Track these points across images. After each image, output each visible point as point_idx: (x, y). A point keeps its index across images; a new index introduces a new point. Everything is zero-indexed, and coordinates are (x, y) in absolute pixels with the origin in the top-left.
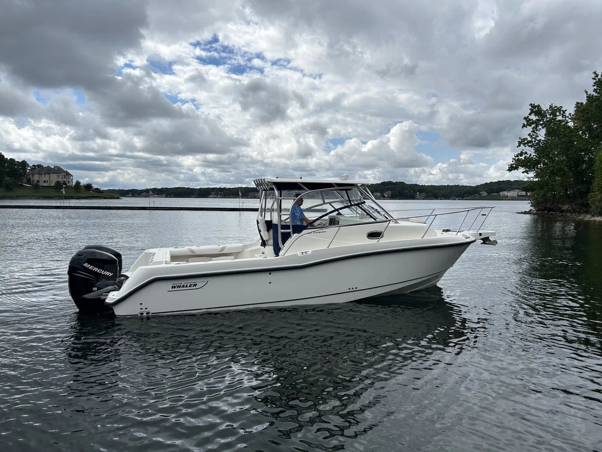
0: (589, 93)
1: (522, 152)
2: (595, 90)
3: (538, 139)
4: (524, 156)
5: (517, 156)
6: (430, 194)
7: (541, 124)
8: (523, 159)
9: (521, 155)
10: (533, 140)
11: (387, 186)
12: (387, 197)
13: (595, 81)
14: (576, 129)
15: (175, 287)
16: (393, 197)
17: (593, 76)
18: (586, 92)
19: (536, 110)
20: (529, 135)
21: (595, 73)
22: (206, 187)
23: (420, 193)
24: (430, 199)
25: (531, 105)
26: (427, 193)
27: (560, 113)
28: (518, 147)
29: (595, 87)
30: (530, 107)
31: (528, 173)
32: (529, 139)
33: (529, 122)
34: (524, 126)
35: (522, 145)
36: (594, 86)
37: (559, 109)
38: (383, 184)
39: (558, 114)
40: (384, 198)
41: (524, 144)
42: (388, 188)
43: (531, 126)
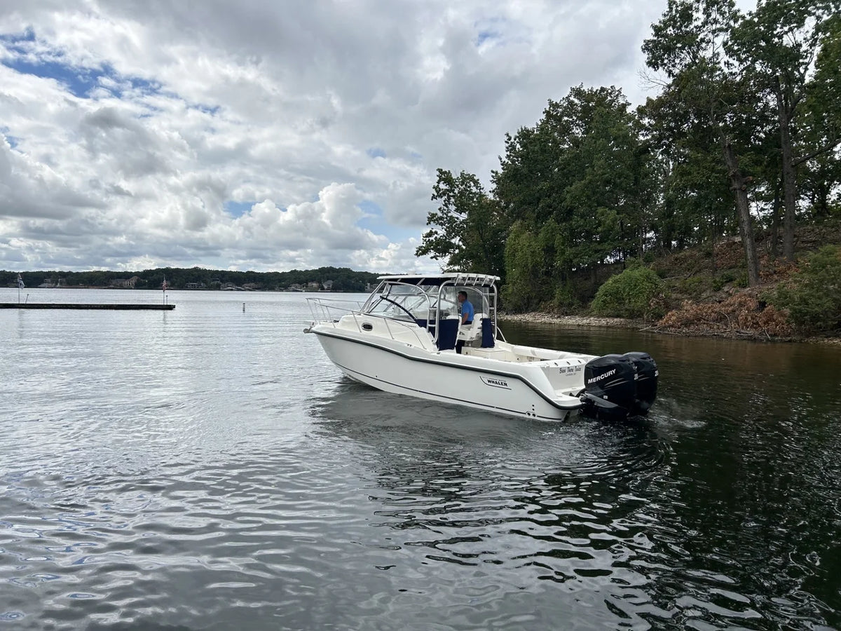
0: (503, 160)
1: (431, 231)
2: (508, 157)
3: (449, 215)
4: (434, 237)
5: (426, 237)
7: (452, 196)
8: (434, 240)
9: (431, 236)
10: (445, 216)
11: (328, 274)
12: (327, 289)
13: (507, 145)
16: (335, 289)
17: (506, 138)
18: (501, 159)
19: (445, 177)
20: (440, 209)
21: (507, 135)
23: (371, 284)
25: (438, 170)
27: (473, 183)
28: (427, 224)
30: (438, 173)
31: (437, 259)
32: (440, 214)
33: (439, 194)
34: (434, 197)
35: (432, 222)
37: (471, 178)
38: (322, 270)
40: (322, 289)
41: (434, 221)
42: (327, 277)
43: (442, 197)
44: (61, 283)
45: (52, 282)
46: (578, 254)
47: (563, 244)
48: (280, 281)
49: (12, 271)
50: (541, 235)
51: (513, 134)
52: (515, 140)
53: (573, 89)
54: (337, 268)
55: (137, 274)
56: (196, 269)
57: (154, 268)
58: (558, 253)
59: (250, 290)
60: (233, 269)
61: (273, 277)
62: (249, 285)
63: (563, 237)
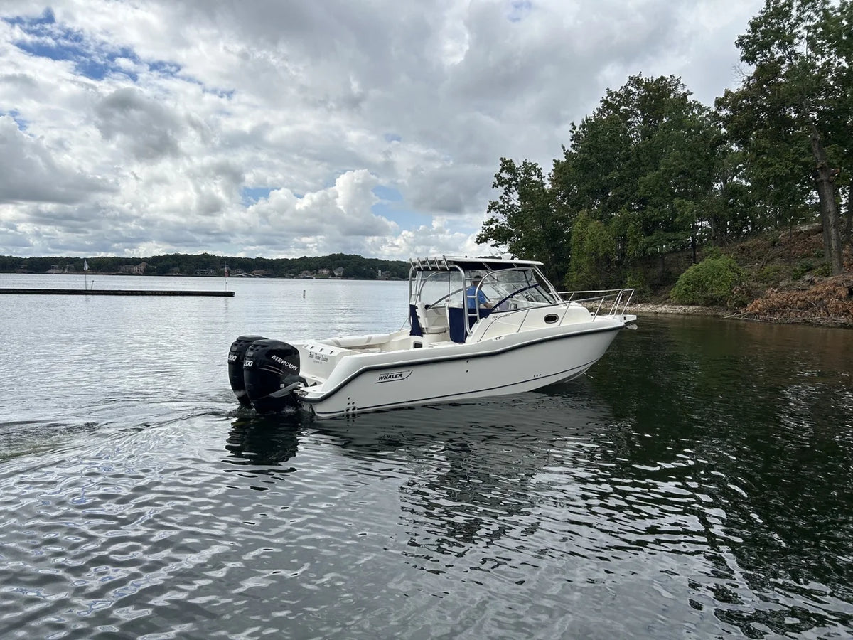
0: (566, 150)
1: (492, 220)
2: (573, 146)
3: (510, 203)
4: (495, 225)
6: (395, 273)
7: (514, 185)
8: (494, 228)
9: (491, 224)
10: (506, 204)
11: (338, 261)
12: (338, 276)
13: (572, 134)
14: (553, 193)
15: (382, 378)
16: (346, 276)
17: (571, 127)
18: (564, 148)
19: (508, 166)
20: (501, 198)
21: (572, 124)
22: (43, 256)
23: (382, 271)
24: (396, 280)
25: (501, 159)
26: (391, 271)
27: (535, 172)
28: (488, 212)
29: (573, 142)
30: (501, 162)
31: (498, 247)
32: (501, 203)
33: (500, 182)
34: (495, 185)
35: (492, 211)
36: (571, 140)
37: (534, 167)
38: (332, 257)
39: (533, 173)
40: (333, 277)
41: (495, 209)
42: (338, 264)
43: (503, 186)
44: (69, 269)
45: (60, 268)
46: (652, 244)
47: (635, 233)
48: (290, 267)
49: (19, 256)
50: (613, 225)
51: (578, 124)
52: (580, 129)
53: (631, 79)
54: (348, 255)
55: (145, 260)
56: (205, 256)
57: (162, 255)
58: (629, 242)
59: (260, 277)
60: (242, 255)
61: (283, 264)
62: (259, 271)
63: (636, 226)
